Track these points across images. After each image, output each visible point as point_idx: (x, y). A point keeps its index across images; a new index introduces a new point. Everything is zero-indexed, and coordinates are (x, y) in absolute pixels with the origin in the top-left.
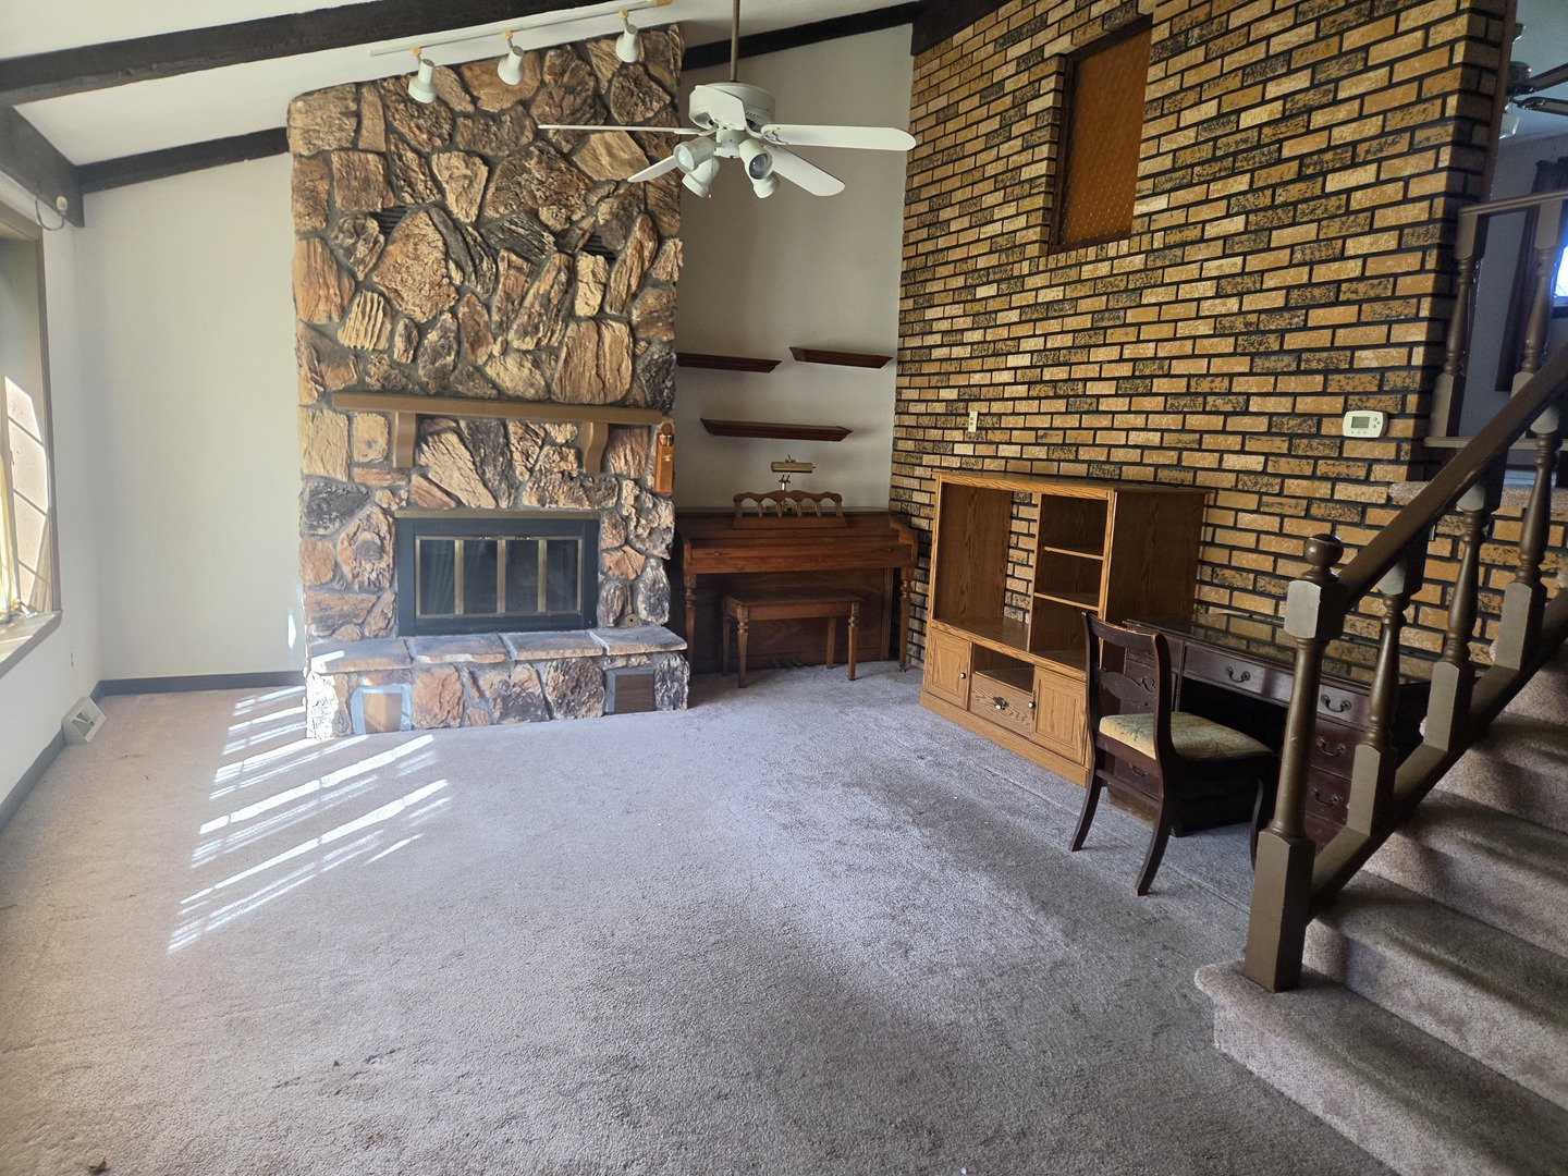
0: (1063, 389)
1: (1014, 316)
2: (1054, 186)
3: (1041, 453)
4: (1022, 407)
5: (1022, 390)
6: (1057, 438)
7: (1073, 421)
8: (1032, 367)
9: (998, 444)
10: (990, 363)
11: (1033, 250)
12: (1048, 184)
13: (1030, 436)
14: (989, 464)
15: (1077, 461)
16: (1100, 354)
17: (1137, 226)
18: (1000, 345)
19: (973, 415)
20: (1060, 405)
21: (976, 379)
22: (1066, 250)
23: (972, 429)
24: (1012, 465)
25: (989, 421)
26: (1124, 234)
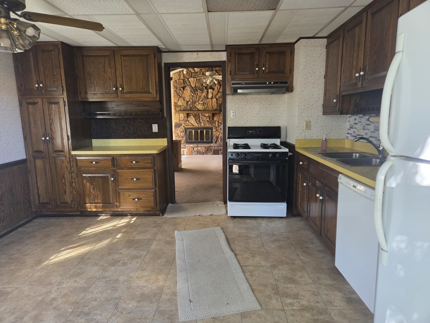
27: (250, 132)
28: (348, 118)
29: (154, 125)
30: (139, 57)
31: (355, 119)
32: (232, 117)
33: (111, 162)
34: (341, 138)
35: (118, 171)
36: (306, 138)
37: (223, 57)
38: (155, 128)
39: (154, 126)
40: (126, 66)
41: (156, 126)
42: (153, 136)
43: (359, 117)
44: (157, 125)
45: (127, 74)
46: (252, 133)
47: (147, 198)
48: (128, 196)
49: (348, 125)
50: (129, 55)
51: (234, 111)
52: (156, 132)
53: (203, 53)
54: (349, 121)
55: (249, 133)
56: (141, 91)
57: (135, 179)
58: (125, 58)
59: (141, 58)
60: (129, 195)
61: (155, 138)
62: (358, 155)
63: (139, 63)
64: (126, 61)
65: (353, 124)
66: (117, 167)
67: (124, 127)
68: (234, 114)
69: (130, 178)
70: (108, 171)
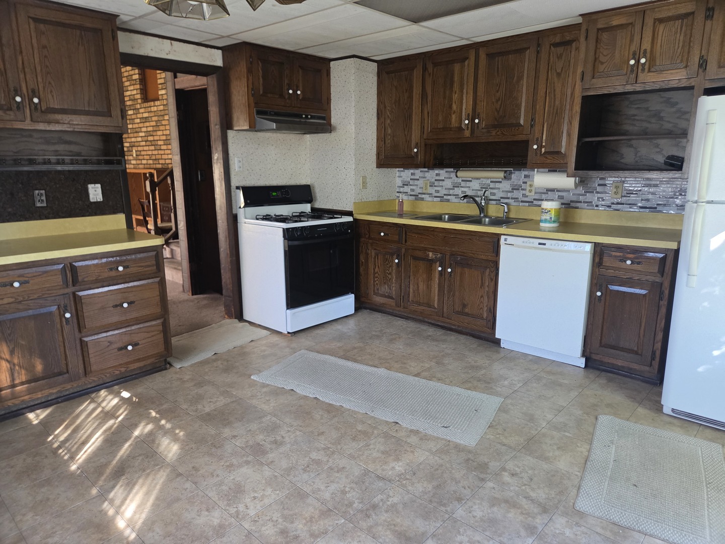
0: (153, 143)
1: (138, 121)
2: (142, 82)
3: (151, 162)
4: (146, 148)
5: (144, 143)
6: (154, 157)
7: (156, 152)
8: (145, 136)
9: (141, 160)
10: (136, 135)
11: (139, 101)
12: (140, 81)
13: (148, 157)
14: (141, 166)
15: (159, 164)
16: (159, 133)
17: (160, 97)
18: (137, 129)
19: (134, 151)
20: (153, 148)
21: (133, 140)
22: (147, 102)
23: (134, 155)
24: (146, 166)
25: (138, 153)
26: (158, 100)
27: (274, 194)
28: (397, 173)
29: (93, 185)
30: (78, 32)
31: (412, 174)
32: (237, 169)
33: (61, 276)
34: (392, 198)
35: (81, 294)
36: (363, 201)
37: (216, 59)
38: (95, 193)
39: (92, 188)
40: (45, 47)
41: (97, 188)
42: (90, 210)
43: (446, 172)
44: (99, 186)
45: (47, 67)
46: (277, 195)
47: (150, 340)
48: (109, 346)
49: (399, 182)
50: (51, 21)
51: (241, 160)
52: (99, 200)
53: (182, 44)
54: (400, 177)
55: (273, 196)
56: (87, 109)
57: (125, 305)
58: (42, 26)
59: (83, 34)
60: (109, 342)
61: (96, 214)
62: (447, 216)
63: (79, 44)
64: (44, 33)
65: (409, 179)
66: (74, 286)
67: (12, 194)
68: (240, 164)
69: (112, 305)
70: (53, 298)
